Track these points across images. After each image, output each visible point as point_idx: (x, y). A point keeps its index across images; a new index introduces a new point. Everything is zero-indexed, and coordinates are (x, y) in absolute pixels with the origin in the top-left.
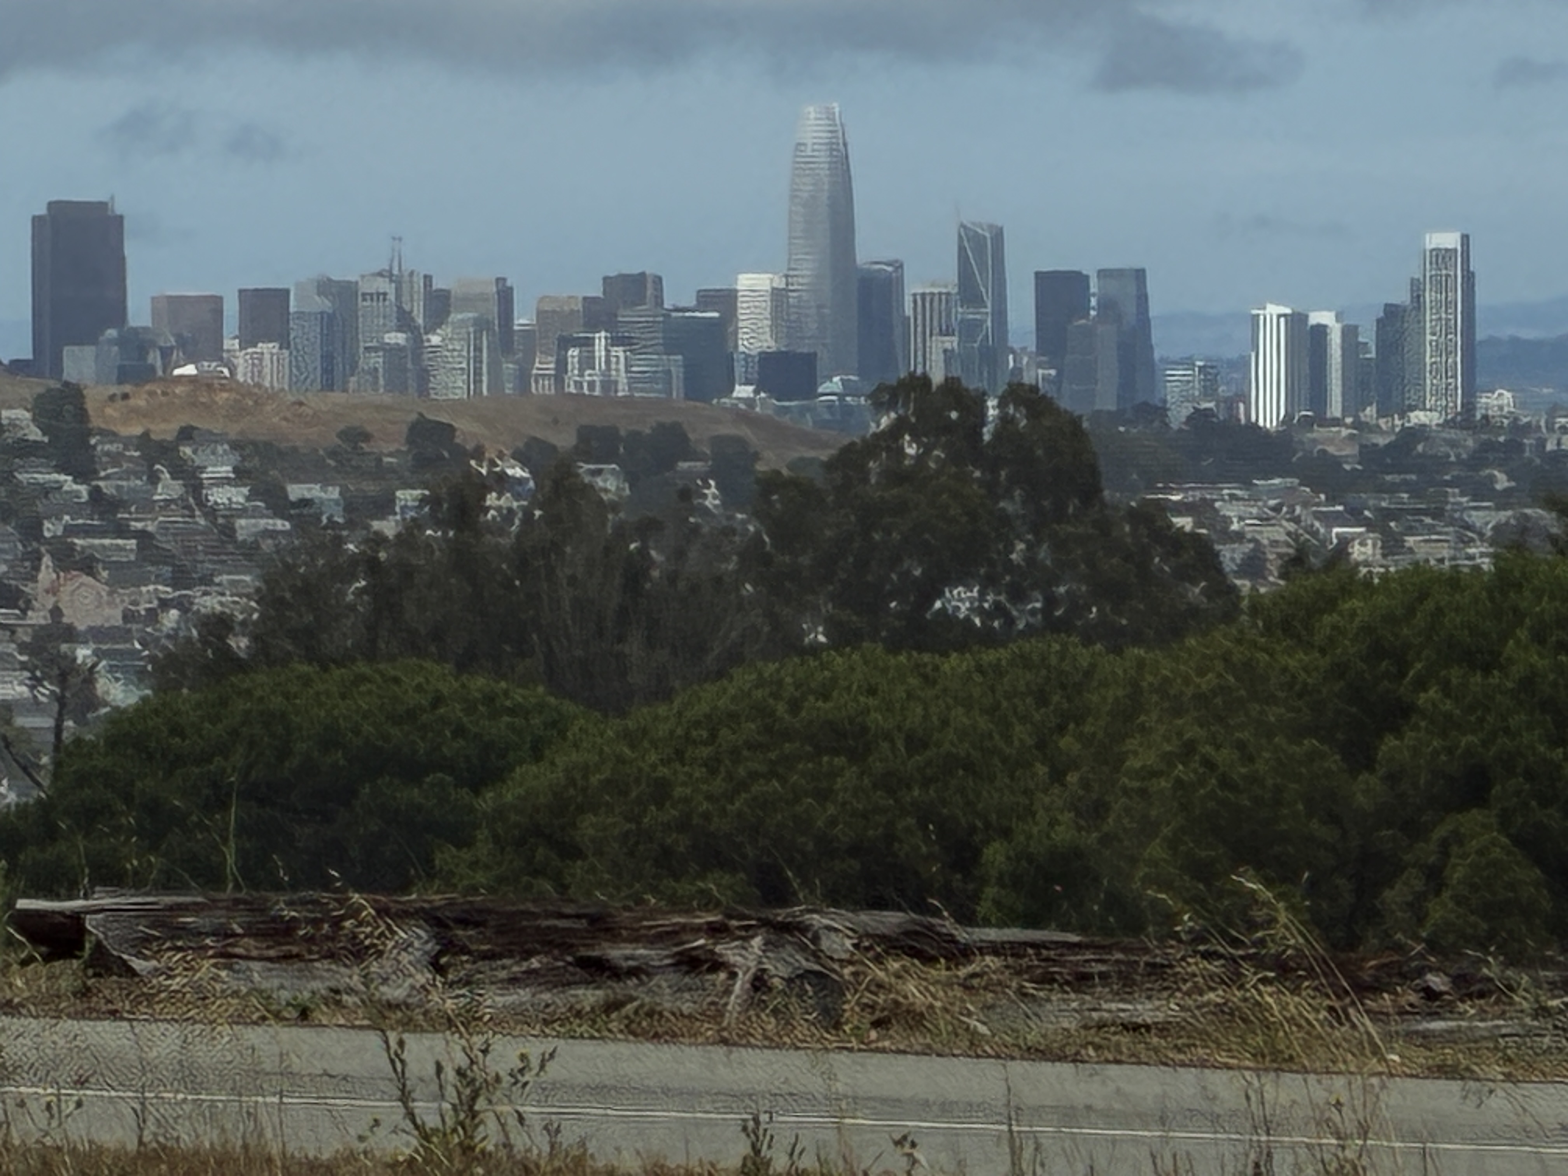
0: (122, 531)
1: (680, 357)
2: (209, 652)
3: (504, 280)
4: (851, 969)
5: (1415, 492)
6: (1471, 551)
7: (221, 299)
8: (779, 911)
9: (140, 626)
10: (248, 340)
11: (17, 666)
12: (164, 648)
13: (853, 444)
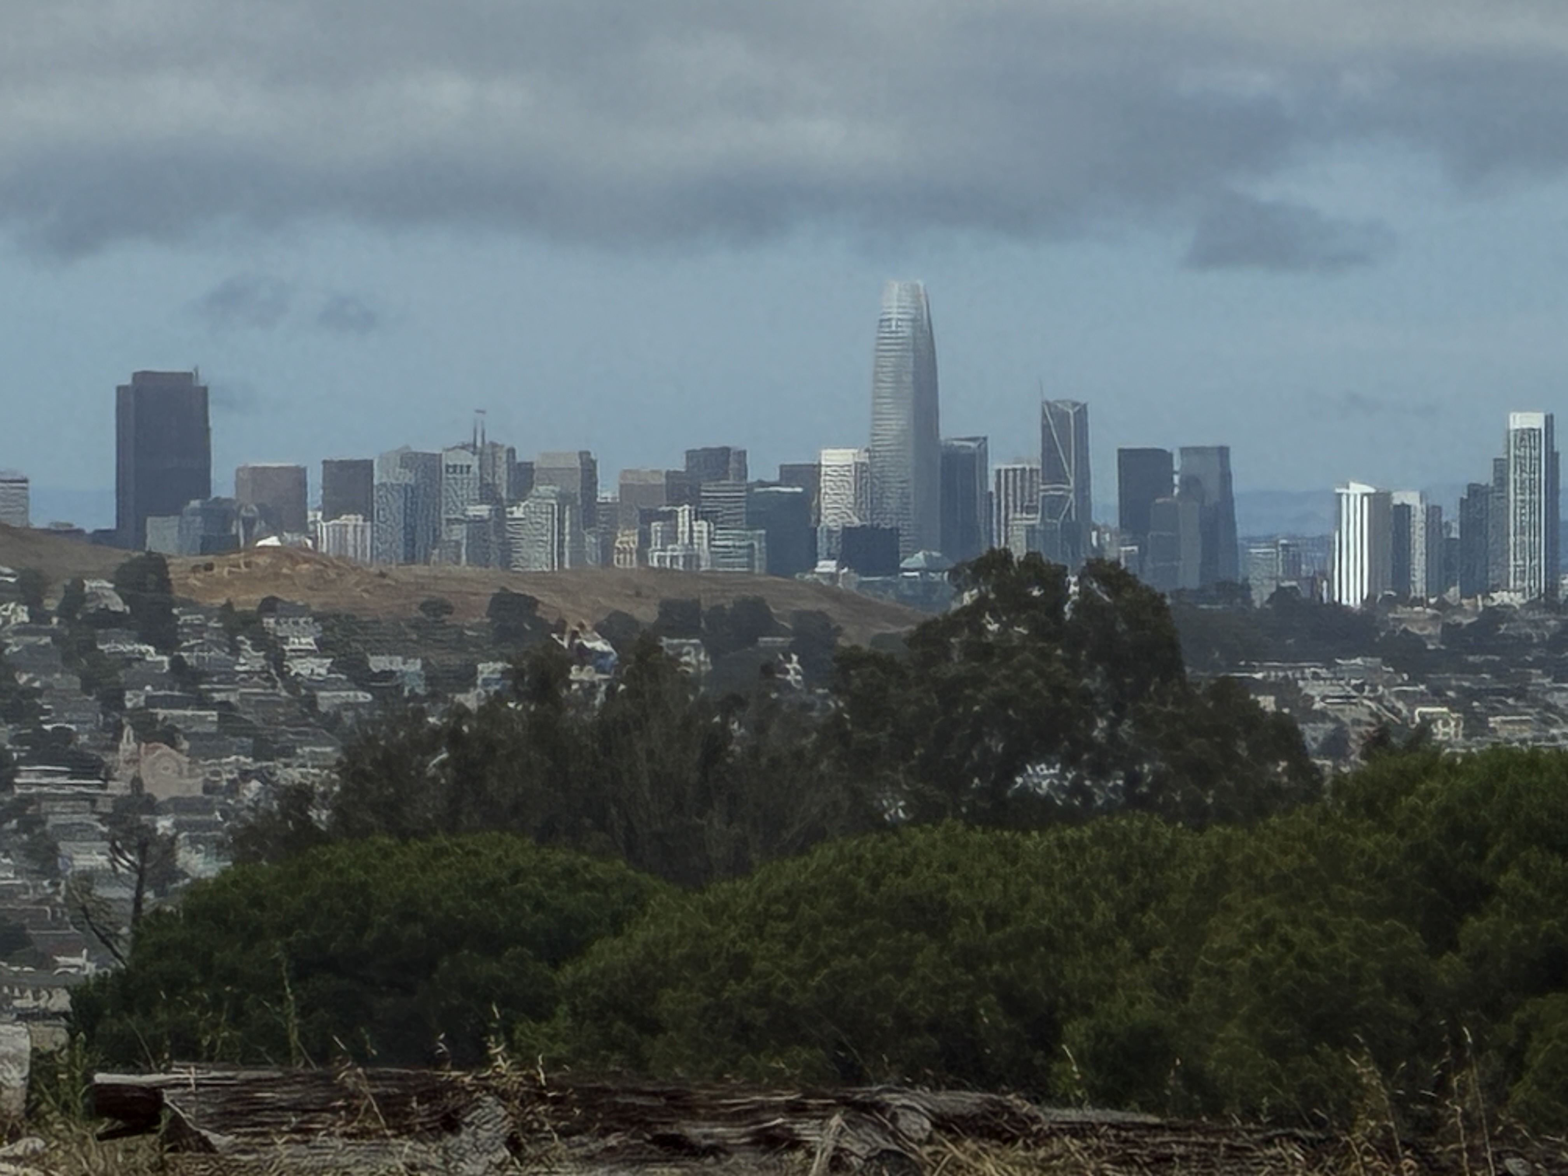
0: (203, 702)
1: (763, 532)
2: (290, 823)
3: (588, 453)
4: (929, 1149)
5: (1497, 671)
6: (1554, 731)
7: (304, 470)
8: (857, 1089)
9: (221, 798)
10: (331, 511)
11: (99, 837)
12: (244, 821)
13: (936, 621)
